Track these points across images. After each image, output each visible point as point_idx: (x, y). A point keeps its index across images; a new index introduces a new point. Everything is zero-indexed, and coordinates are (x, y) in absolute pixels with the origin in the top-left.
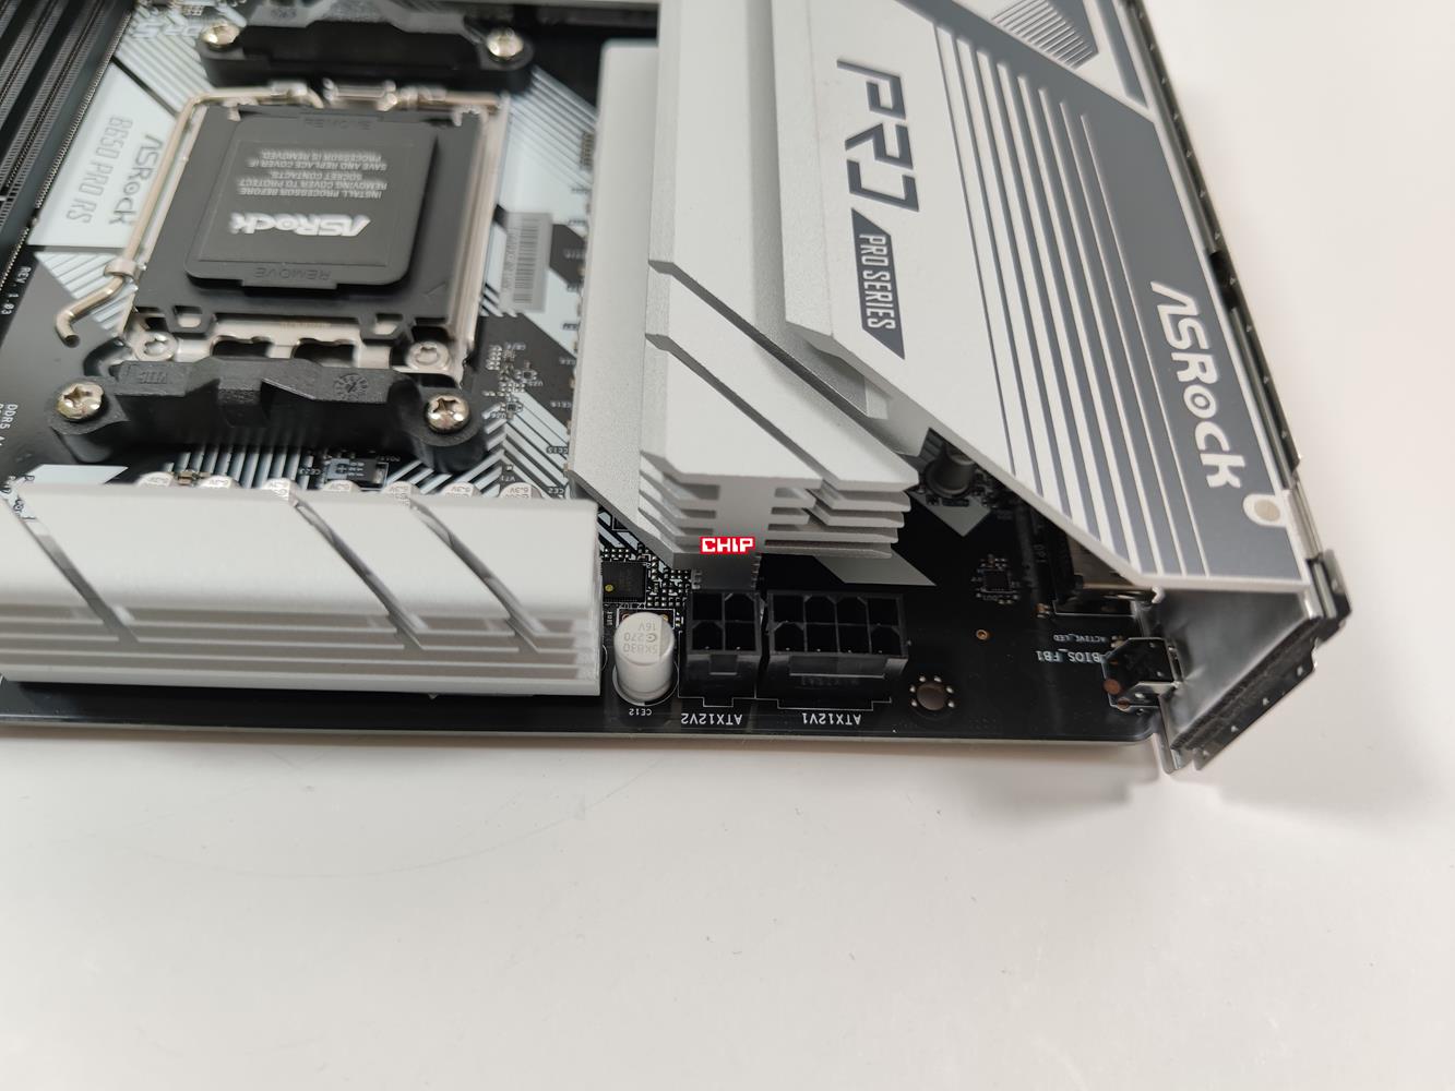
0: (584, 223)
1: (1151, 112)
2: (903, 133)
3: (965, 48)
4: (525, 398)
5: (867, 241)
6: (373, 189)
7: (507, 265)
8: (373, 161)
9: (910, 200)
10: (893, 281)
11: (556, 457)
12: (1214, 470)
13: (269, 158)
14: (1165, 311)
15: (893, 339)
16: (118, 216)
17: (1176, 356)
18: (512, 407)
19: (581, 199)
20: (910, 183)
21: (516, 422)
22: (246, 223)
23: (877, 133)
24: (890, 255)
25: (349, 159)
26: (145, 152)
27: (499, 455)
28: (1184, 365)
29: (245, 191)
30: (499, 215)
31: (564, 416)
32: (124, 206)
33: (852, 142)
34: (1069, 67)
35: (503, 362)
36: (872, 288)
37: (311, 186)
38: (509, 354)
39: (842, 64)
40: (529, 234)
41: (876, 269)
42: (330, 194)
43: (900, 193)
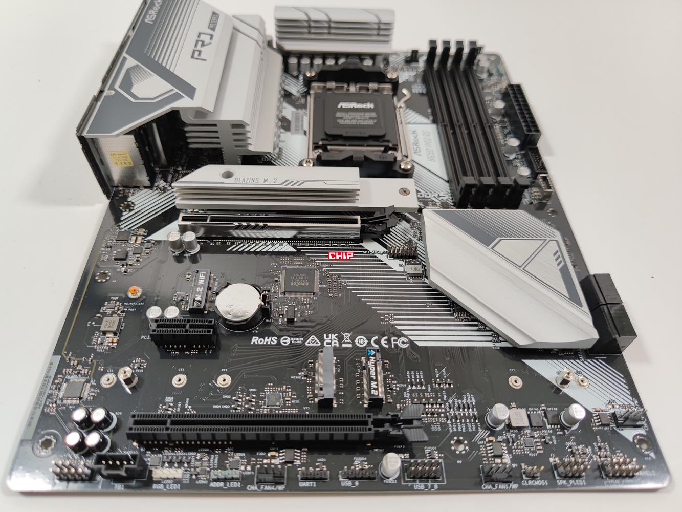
1: (124, 55)
2: (195, 47)
3: (168, 67)
4: (295, 94)
5: (213, 27)
6: (338, 115)
7: (302, 121)
8: (341, 122)
13: (371, 122)
16: (416, 132)
18: (298, 92)
19: (282, 139)
21: (297, 90)
22: (370, 106)
23: (203, 45)
24: (209, 25)
25: (348, 122)
26: (418, 150)
28: (155, 13)
29: (374, 114)
30: (305, 133)
33: (210, 43)
34: (140, 64)
35: (300, 99)
36: (215, 20)
37: (357, 115)
38: (300, 101)
39: (205, 60)
40: (297, 130)
41: (213, 23)
42: (351, 114)
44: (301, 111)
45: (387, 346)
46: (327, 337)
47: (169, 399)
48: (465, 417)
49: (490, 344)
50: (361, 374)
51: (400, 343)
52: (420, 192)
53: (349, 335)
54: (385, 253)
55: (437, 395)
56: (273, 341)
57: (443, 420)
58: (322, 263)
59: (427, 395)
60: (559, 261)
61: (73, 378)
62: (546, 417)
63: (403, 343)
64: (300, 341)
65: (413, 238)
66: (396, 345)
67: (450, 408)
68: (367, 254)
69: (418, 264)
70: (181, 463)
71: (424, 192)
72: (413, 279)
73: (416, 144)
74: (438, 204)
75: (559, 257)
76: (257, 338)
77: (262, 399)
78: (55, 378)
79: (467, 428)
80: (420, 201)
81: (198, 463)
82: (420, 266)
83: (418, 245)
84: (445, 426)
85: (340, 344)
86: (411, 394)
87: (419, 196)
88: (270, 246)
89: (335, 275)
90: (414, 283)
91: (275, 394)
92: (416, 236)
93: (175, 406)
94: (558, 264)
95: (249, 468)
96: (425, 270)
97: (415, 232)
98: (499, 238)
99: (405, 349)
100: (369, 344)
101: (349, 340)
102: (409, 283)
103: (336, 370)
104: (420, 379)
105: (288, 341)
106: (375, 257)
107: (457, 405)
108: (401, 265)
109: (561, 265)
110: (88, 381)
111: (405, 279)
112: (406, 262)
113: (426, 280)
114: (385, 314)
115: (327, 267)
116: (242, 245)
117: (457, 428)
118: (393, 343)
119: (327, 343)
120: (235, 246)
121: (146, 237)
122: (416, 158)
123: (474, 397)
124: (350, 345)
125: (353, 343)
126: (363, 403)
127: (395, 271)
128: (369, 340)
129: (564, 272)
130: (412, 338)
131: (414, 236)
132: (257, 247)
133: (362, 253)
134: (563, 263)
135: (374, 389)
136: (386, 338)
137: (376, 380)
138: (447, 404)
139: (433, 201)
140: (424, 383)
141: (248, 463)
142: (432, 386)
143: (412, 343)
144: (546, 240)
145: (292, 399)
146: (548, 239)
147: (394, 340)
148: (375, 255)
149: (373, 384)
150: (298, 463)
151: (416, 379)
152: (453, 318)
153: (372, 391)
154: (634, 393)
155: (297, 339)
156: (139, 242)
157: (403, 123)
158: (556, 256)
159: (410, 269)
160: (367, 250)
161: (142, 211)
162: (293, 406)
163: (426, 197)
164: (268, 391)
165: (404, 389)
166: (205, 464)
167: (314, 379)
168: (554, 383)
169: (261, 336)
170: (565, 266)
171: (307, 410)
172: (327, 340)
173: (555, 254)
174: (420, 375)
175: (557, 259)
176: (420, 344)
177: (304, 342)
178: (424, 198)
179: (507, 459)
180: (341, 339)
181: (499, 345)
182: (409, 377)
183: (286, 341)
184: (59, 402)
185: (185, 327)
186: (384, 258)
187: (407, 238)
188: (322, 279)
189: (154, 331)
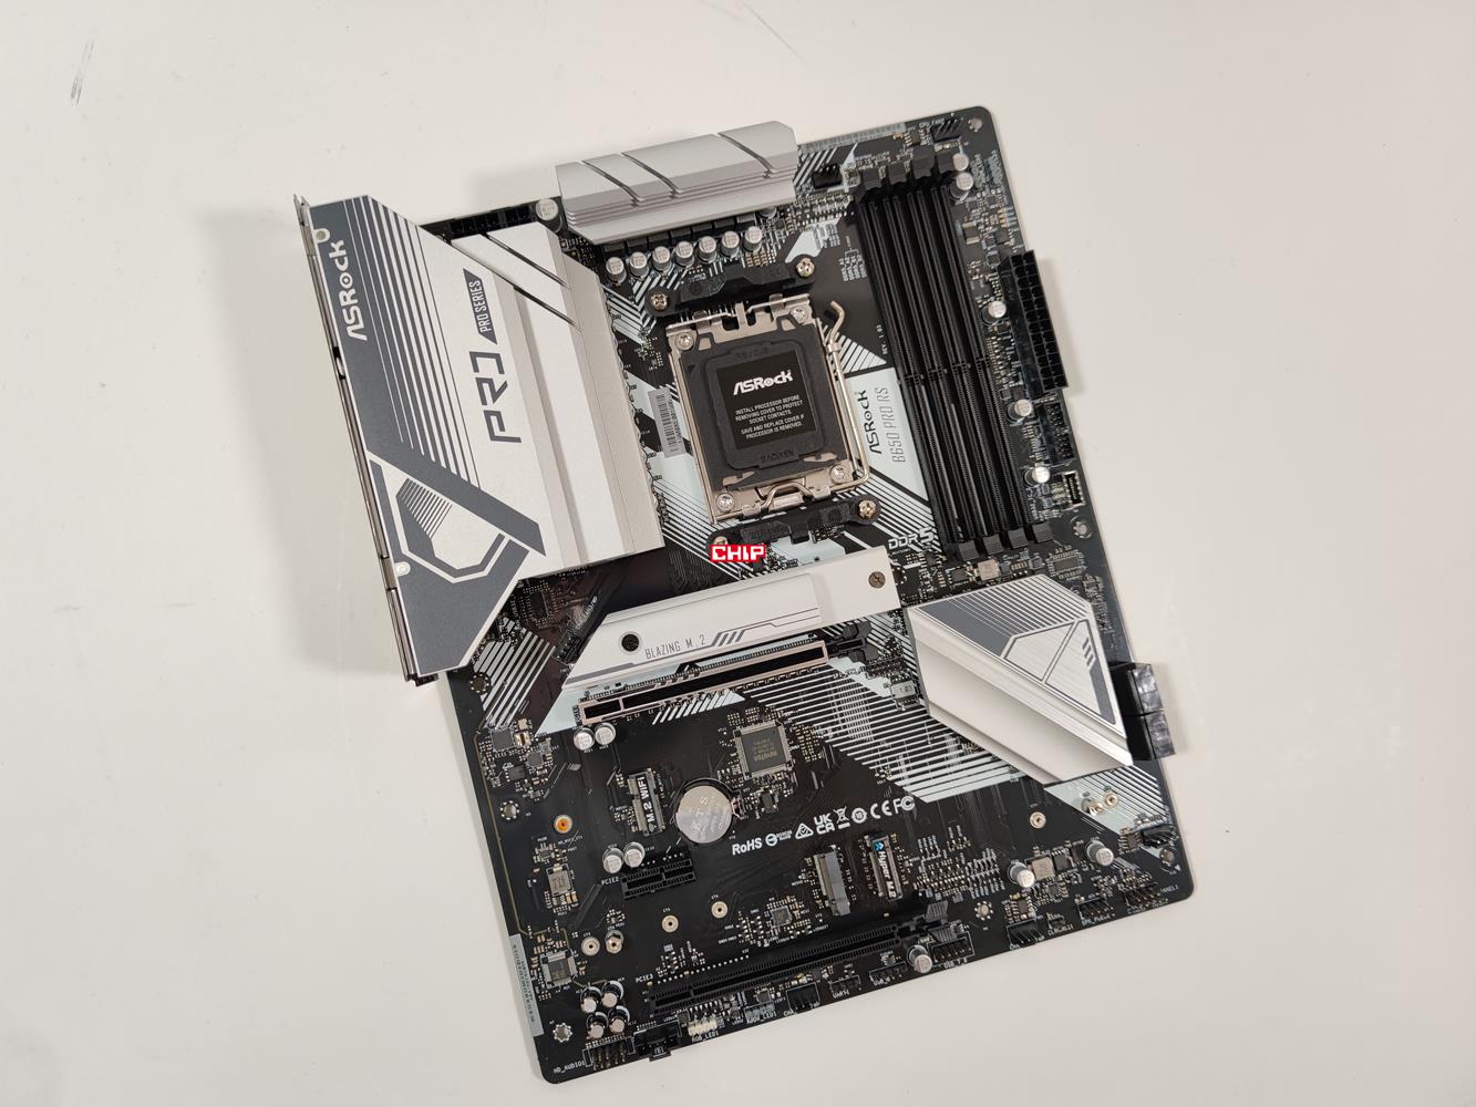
0: (649, 456)
1: (370, 456)
2: (484, 402)
3: (464, 477)
4: (640, 341)
5: (488, 327)
6: (741, 415)
7: (674, 416)
9: (474, 355)
10: (474, 308)
11: (616, 313)
12: (341, 248)
13: (797, 422)
14: (361, 325)
15: (470, 277)
16: (864, 396)
17: (356, 301)
18: (643, 334)
19: (655, 472)
20: (476, 369)
21: (639, 327)
22: (786, 377)
23: (496, 395)
24: (477, 322)
25: (760, 431)
27: (639, 308)
28: (353, 297)
29: (797, 397)
30: (688, 449)
31: (619, 336)
32: (865, 402)
33: (505, 386)
34: (411, 478)
35: (655, 357)
36: (481, 302)
38: (654, 362)
39: (518, 440)
40: (671, 441)
41: (482, 312)
42: (759, 407)
43: (478, 359)
44: (665, 390)
45: (890, 814)
46: (819, 821)
47: (668, 948)
48: (986, 878)
49: (1007, 778)
50: (868, 858)
51: (905, 805)
52: (892, 538)
53: (844, 810)
54: (862, 669)
55: (954, 860)
56: (756, 844)
57: (963, 888)
58: (785, 711)
59: (944, 863)
60: (1089, 656)
61: (552, 957)
62: (1071, 855)
63: (908, 803)
64: (787, 835)
65: (895, 633)
66: (900, 809)
67: (970, 871)
68: (839, 678)
69: (908, 679)
70: (710, 1012)
71: (897, 536)
72: (905, 705)
73: (869, 426)
74: (920, 555)
75: (1089, 649)
76: (738, 845)
77: (768, 919)
78: (530, 963)
79: (990, 890)
80: (892, 558)
81: (727, 1006)
82: (911, 683)
83: (904, 644)
84: (966, 894)
85: (836, 826)
86: (926, 867)
87: (891, 547)
88: (708, 700)
89: (805, 725)
90: (908, 710)
91: (780, 911)
92: (899, 628)
93: (678, 954)
94: (1088, 664)
95: (779, 994)
96: (918, 685)
97: (896, 621)
98: (1014, 637)
99: (911, 812)
100: (869, 815)
101: (845, 818)
102: (901, 712)
103: (839, 861)
104: (934, 846)
105: (775, 839)
106: (851, 680)
107: (976, 866)
108: (886, 686)
109: (1091, 664)
110: (568, 955)
111: (894, 707)
112: (893, 678)
113: (922, 702)
114: (879, 769)
115: (792, 715)
116: (669, 709)
117: (979, 893)
118: (896, 806)
119: (821, 829)
120: (660, 713)
121: (533, 731)
122: (874, 460)
123: (995, 851)
124: (848, 825)
125: (851, 821)
126: (877, 892)
127: (880, 698)
128: (868, 811)
129: (1096, 674)
130: (917, 794)
131: (896, 629)
132: (691, 706)
133: (832, 679)
134: (1094, 659)
135: (892, 890)
136: (887, 802)
137: (892, 879)
138: (966, 868)
139: (913, 551)
140: (939, 850)
141: (777, 990)
142: (947, 851)
143: (917, 800)
144: (1072, 624)
145: (801, 910)
146: (1076, 620)
147: (898, 803)
148: (850, 677)
149: (889, 884)
150: (826, 976)
151: (929, 848)
152: (961, 751)
153: (890, 893)
154: (1166, 799)
155: (784, 833)
156: (528, 741)
157: (840, 377)
158: (1086, 649)
159: (900, 691)
160: (837, 672)
161: (506, 687)
162: (803, 917)
163: (901, 545)
164: (772, 907)
165: (917, 864)
166: (734, 1003)
167: (817, 880)
168: (1080, 810)
169: (742, 842)
170: (1097, 663)
171: (820, 918)
172: (819, 825)
173: (1084, 647)
174: (933, 840)
175: (1086, 656)
176: (927, 800)
177: (793, 836)
178: (899, 548)
179: (1033, 914)
180: (834, 818)
181: (1016, 776)
182: (921, 846)
183: (773, 839)
184: (550, 987)
185: (661, 878)
186: (861, 679)
187: (887, 634)
188: (792, 737)
189: (628, 894)
